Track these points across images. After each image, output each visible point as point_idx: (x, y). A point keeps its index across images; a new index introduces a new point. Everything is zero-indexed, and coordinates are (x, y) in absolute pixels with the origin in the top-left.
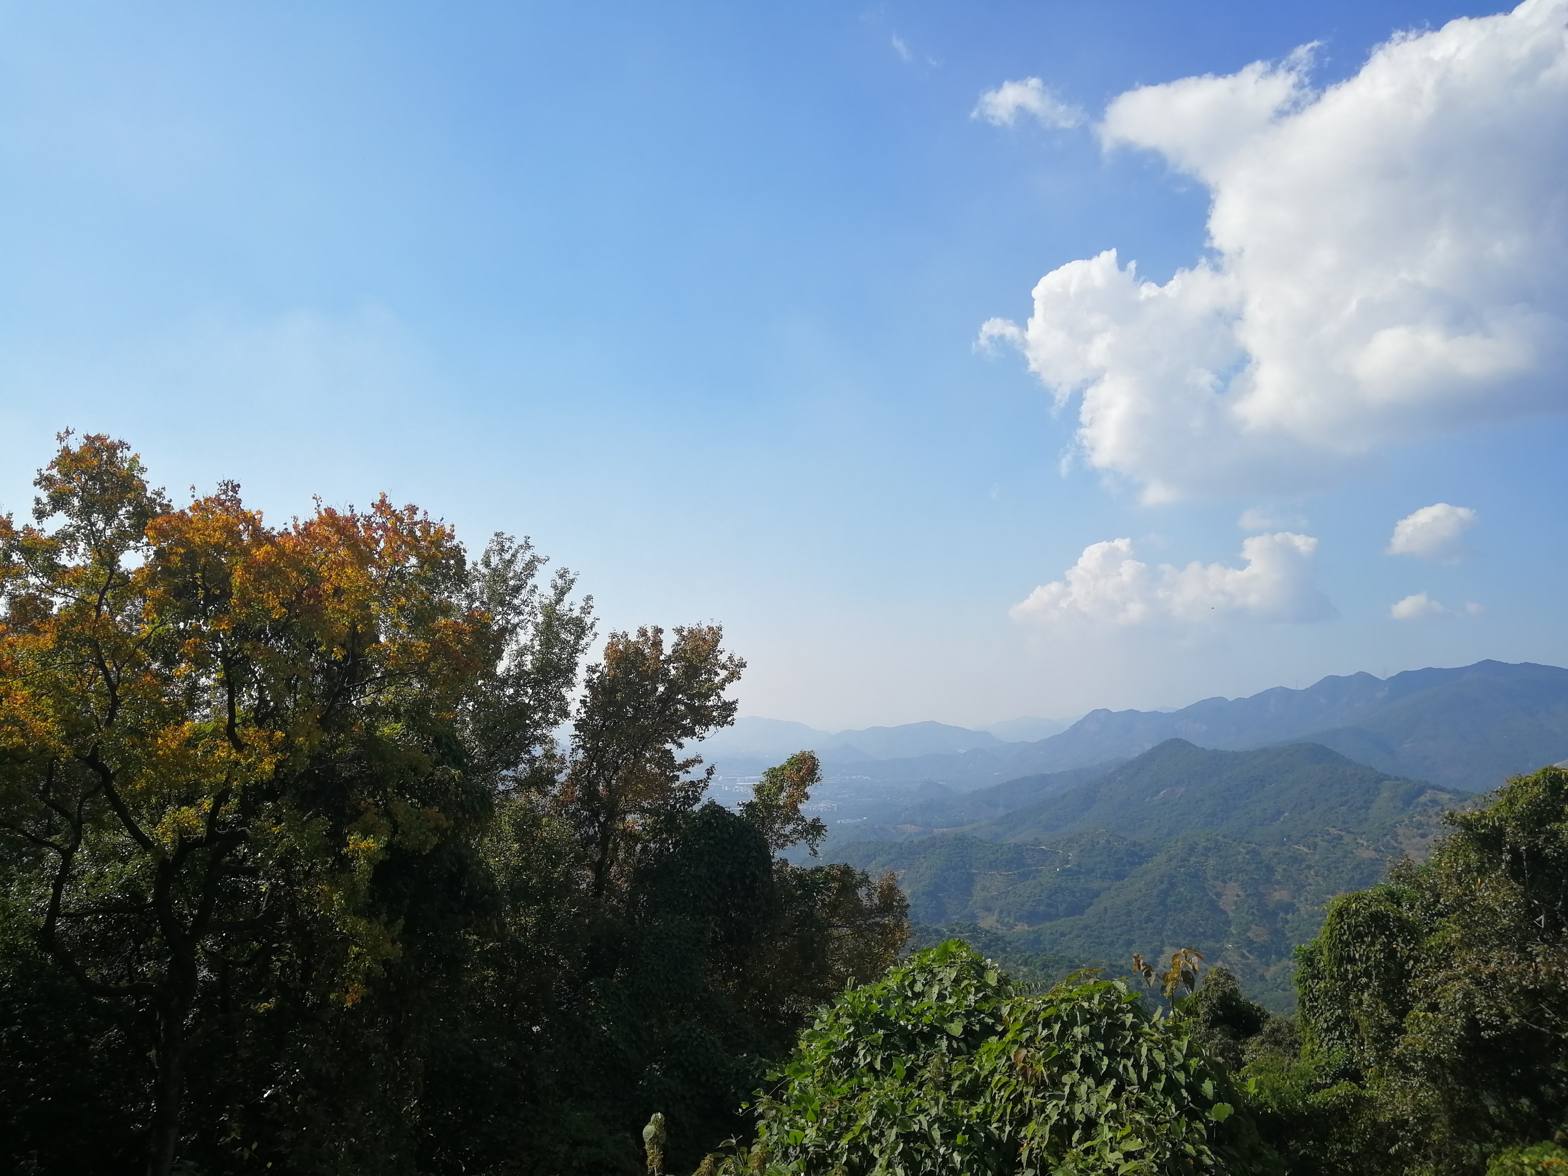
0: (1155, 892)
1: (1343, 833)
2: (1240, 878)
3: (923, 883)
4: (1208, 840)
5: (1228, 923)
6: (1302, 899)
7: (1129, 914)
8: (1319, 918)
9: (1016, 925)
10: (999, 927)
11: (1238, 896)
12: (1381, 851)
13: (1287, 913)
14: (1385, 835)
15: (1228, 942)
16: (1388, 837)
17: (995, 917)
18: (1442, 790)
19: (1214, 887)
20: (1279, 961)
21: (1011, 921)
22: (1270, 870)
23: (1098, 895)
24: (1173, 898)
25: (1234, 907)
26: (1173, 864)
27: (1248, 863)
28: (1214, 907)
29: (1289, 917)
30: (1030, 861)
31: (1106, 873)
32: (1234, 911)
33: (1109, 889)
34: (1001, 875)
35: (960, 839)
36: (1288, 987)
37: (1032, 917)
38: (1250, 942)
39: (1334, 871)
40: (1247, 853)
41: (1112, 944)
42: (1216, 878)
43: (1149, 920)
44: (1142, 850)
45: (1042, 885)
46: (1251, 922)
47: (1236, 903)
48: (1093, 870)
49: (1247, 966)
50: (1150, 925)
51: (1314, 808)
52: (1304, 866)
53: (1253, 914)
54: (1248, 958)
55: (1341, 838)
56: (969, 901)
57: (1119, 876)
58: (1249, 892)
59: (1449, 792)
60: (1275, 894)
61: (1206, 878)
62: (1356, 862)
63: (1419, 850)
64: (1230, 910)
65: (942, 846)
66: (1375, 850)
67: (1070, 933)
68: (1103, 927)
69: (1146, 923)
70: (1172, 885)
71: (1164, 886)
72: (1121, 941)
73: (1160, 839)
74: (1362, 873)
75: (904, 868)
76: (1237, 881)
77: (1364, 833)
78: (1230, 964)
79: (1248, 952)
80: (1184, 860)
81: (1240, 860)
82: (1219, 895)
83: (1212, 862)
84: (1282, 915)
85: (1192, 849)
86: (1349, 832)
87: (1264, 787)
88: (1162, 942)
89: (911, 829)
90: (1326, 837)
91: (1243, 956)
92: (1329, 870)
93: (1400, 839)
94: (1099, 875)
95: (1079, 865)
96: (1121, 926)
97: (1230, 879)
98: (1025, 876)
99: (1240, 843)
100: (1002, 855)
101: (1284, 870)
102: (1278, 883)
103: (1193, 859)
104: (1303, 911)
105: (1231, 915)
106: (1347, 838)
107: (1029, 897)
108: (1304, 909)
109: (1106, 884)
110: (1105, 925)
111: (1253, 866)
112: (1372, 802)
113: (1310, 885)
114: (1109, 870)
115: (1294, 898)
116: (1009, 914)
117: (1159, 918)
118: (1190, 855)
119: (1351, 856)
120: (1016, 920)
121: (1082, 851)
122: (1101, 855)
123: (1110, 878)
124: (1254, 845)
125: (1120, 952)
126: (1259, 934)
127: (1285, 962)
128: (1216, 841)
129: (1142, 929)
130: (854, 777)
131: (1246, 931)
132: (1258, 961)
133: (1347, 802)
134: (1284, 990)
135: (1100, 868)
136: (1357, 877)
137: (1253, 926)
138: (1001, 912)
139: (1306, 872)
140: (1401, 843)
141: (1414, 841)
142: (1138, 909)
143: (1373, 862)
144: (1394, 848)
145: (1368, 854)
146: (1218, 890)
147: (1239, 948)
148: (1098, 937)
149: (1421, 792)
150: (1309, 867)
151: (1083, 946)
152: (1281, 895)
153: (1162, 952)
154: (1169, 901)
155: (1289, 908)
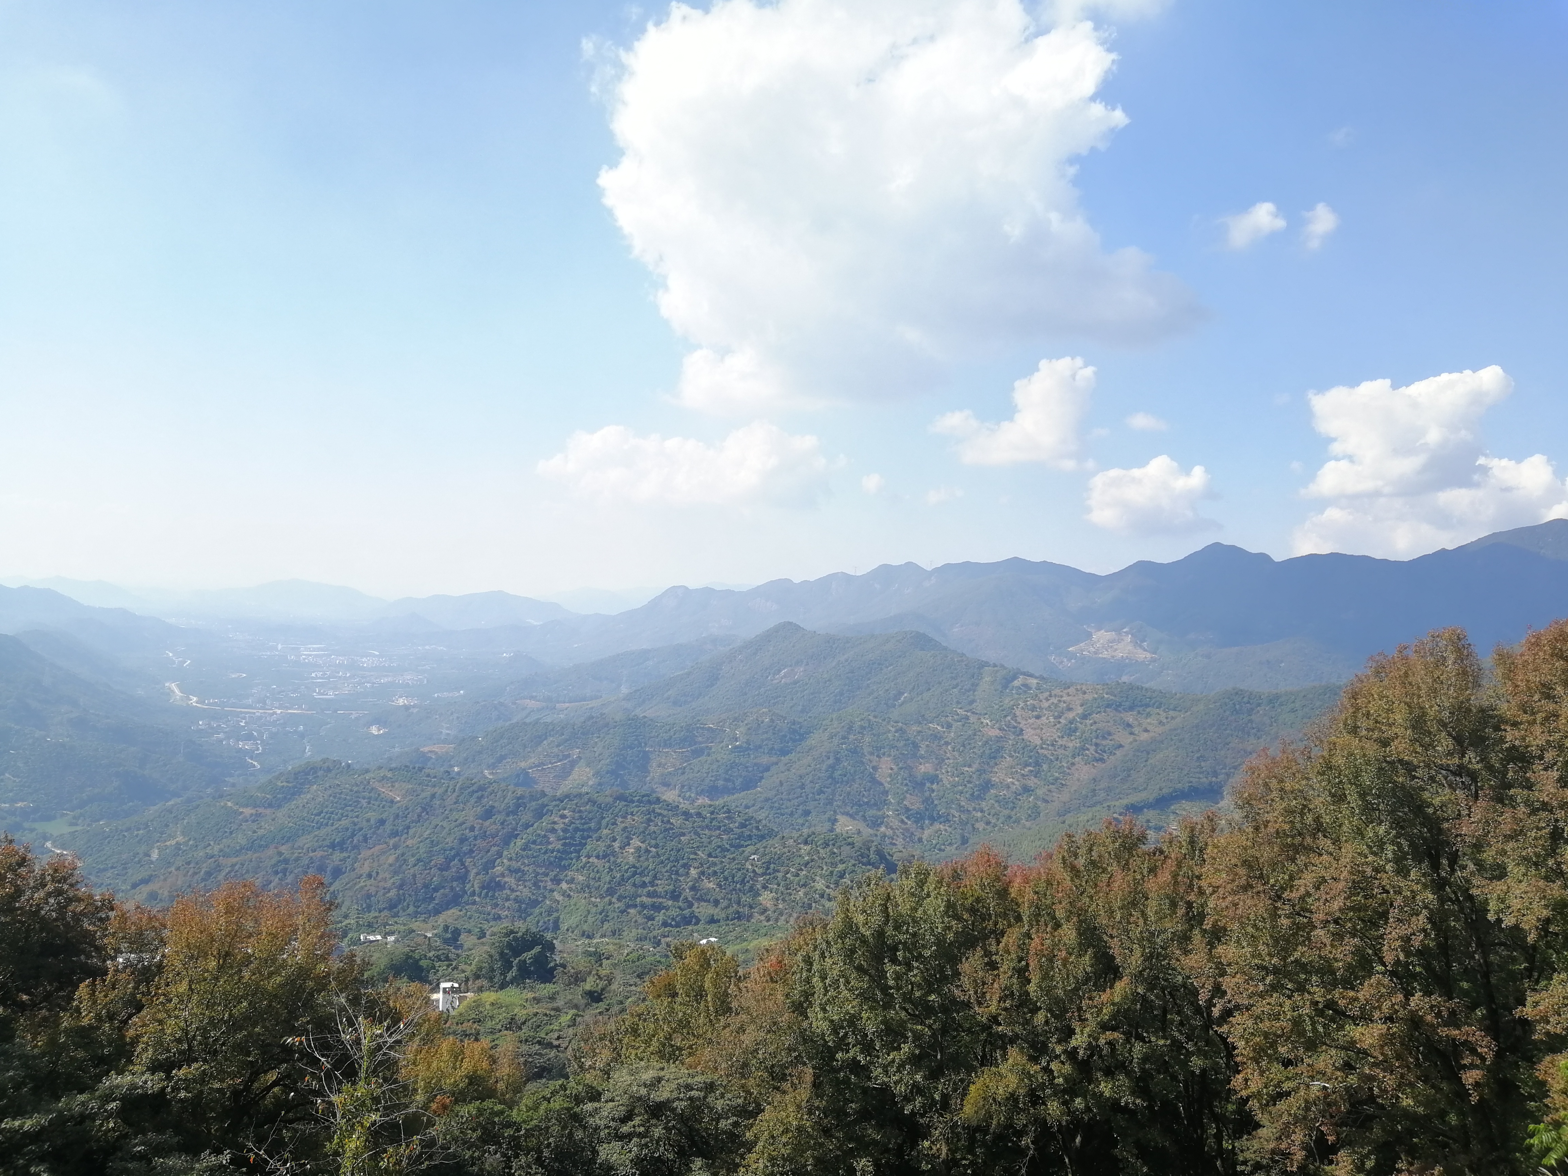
0: (824, 767)
1: (969, 714)
2: (893, 754)
3: (603, 762)
4: (863, 720)
5: (886, 793)
6: (943, 771)
7: (802, 787)
8: (960, 788)
9: (698, 799)
10: (681, 801)
11: (892, 769)
12: (1004, 730)
13: (932, 783)
14: (1005, 716)
15: (888, 810)
16: (1009, 718)
17: (677, 792)
18: (1031, 676)
19: (871, 762)
20: (931, 825)
21: (693, 795)
22: (916, 746)
23: (767, 769)
24: (839, 772)
25: (889, 779)
26: (836, 741)
27: (898, 740)
28: (874, 780)
29: (934, 786)
30: (700, 739)
31: (772, 749)
32: (889, 783)
33: (777, 764)
34: (675, 752)
35: (633, 720)
36: (943, 847)
37: (713, 791)
38: (908, 809)
39: (968, 747)
40: (896, 732)
41: (792, 814)
42: (872, 754)
43: (821, 792)
44: (800, 728)
45: (718, 761)
46: (906, 792)
47: (890, 775)
48: (760, 747)
49: (907, 830)
50: (822, 796)
51: (929, 689)
52: (943, 742)
53: (906, 785)
54: (906, 823)
55: (967, 718)
56: (647, 777)
57: (784, 752)
58: (900, 765)
59: (1036, 678)
60: (922, 766)
61: (863, 754)
62: (984, 739)
63: (1035, 729)
64: (886, 782)
65: (615, 726)
66: (1000, 729)
67: (754, 805)
68: (782, 799)
69: (819, 794)
70: (838, 760)
71: (831, 761)
72: (800, 812)
73: (815, 718)
74: (990, 749)
75: (578, 748)
76: (889, 756)
77: (986, 714)
78: (892, 829)
79: (907, 818)
80: (844, 738)
81: (891, 738)
82: (875, 768)
83: (867, 739)
84: (928, 785)
85: (850, 728)
86: (973, 713)
87: (881, 669)
88: (835, 812)
89: (532, 704)
90: (956, 717)
91: (902, 821)
92: (964, 746)
93: (1019, 719)
94: (766, 751)
95: (748, 742)
96: (797, 798)
97: (884, 754)
98: (697, 753)
99: (889, 722)
100: (675, 734)
101: (927, 746)
102: (922, 757)
103: (852, 737)
104: (945, 781)
105: (886, 785)
106: (973, 719)
107: (708, 773)
108: (947, 780)
109: (774, 759)
110: (783, 797)
111: (902, 743)
112: (977, 685)
113: (948, 759)
114: (776, 747)
115: (937, 770)
116: (690, 789)
117: (829, 790)
118: (849, 733)
119: (979, 733)
120: (697, 794)
121: (749, 729)
122: (767, 733)
123: (776, 754)
124: (900, 724)
125: (800, 821)
126: (914, 802)
127: (937, 826)
128: (869, 721)
129: (816, 800)
130: (427, 647)
131: (903, 800)
132: (914, 826)
133: (957, 685)
134: (940, 850)
135: (767, 745)
136: (987, 752)
137: (908, 796)
138: (683, 786)
139: (944, 747)
140: (1019, 723)
141: (1030, 721)
142: (811, 782)
143: (999, 739)
144: (1015, 727)
145: (994, 733)
146: (874, 764)
147: (898, 815)
148: (779, 809)
149: (1015, 678)
150: (947, 743)
151: (767, 817)
152: (925, 768)
153: (836, 820)
154: (837, 774)
155: (934, 779)
